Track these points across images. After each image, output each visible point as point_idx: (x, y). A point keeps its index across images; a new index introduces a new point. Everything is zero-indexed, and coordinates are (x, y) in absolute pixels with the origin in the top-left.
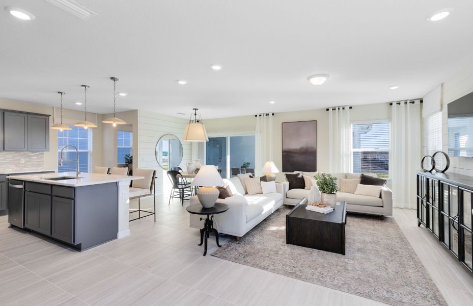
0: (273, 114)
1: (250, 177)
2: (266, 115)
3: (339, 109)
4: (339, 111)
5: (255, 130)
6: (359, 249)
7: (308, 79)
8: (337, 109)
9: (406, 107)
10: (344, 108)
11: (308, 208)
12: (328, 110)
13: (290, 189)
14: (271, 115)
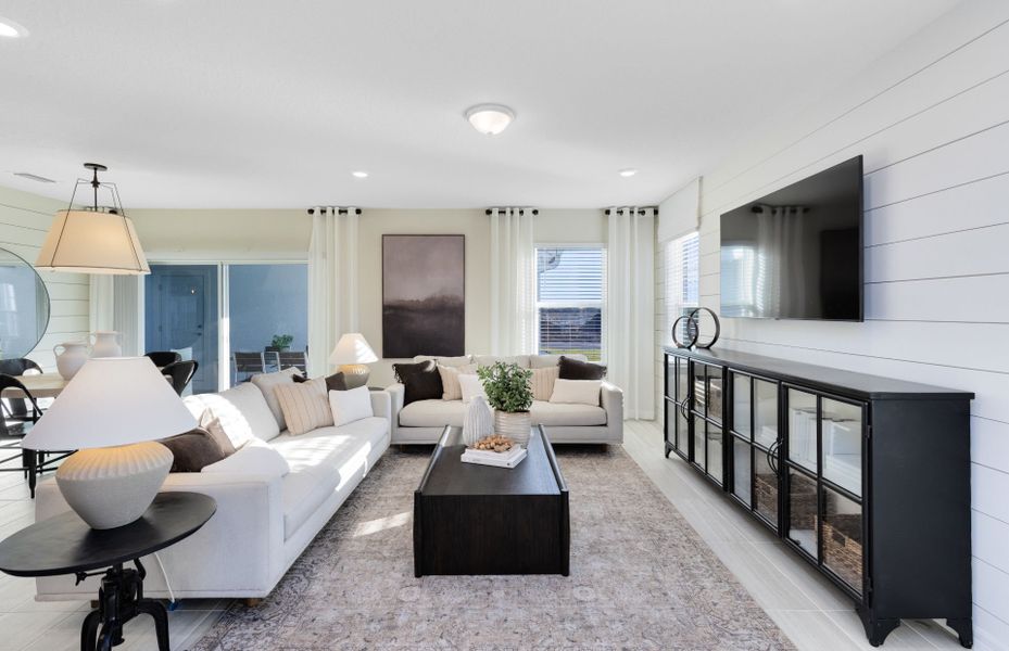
0: (358, 211)
1: (297, 379)
2: (340, 212)
3: (512, 212)
4: (512, 219)
5: (307, 248)
6: (591, 546)
7: (466, 114)
8: (508, 211)
9: (632, 220)
10: (521, 212)
11: (468, 457)
12: (489, 212)
13: (406, 403)
14: (352, 212)
